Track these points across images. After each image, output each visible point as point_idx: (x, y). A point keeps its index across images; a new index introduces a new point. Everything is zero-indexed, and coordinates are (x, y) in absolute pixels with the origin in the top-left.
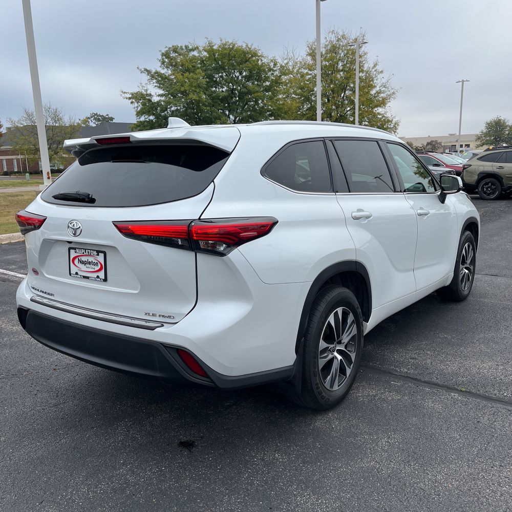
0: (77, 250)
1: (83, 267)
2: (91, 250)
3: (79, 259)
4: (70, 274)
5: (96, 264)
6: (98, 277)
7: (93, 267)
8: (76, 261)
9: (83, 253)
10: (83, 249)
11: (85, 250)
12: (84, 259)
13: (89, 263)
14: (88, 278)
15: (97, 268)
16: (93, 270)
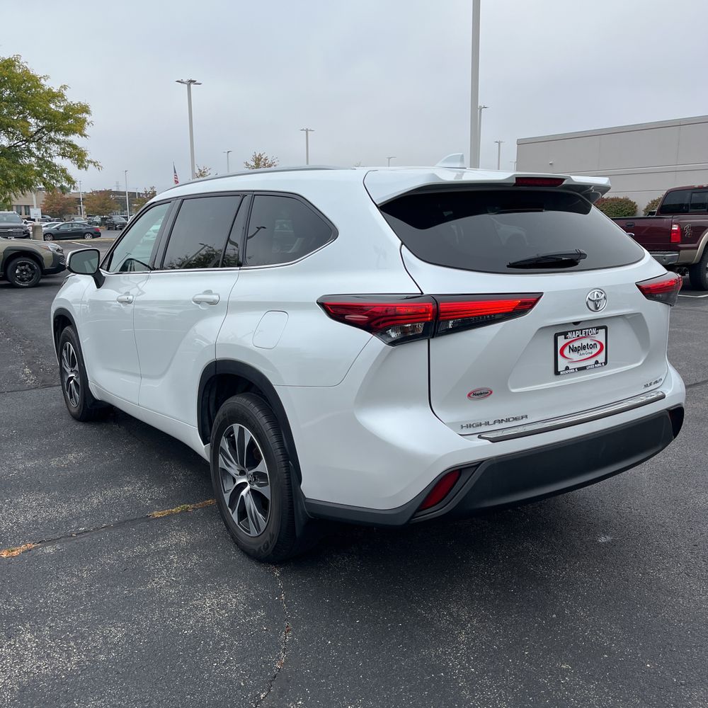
0: (569, 335)
1: (575, 356)
2: (589, 329)
3: (570, 347)
4: (557, 373)
5: (594, 346)
6: (597, 362)
7: (590, 351)
8: (566, 352)
9: (578, 336)
10: (578, 330)
11: (581, 330)
12: (577, 344)
13: (584, 348)
14: (584, 368)
15: (595, 351)
16: (590, 355)
